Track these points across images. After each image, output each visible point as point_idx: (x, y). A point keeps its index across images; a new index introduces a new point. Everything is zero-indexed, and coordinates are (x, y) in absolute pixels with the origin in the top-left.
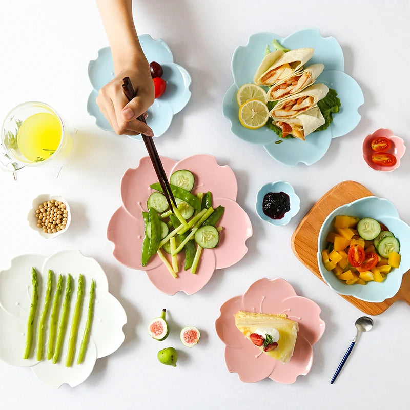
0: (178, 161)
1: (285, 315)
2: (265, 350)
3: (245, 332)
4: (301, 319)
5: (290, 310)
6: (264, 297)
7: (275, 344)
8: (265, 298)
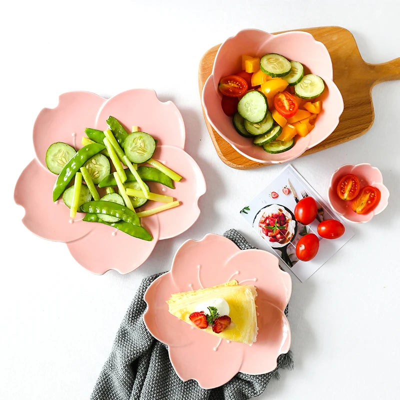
0: (108, 99)
1: (234, 281)
2: (215, 330)
3: (183, 316)
4: (257, 280)
5: (239, 273)
6: (199, 267)
7: (226, 318)
8: (201, 267)
